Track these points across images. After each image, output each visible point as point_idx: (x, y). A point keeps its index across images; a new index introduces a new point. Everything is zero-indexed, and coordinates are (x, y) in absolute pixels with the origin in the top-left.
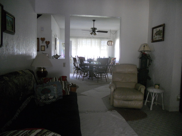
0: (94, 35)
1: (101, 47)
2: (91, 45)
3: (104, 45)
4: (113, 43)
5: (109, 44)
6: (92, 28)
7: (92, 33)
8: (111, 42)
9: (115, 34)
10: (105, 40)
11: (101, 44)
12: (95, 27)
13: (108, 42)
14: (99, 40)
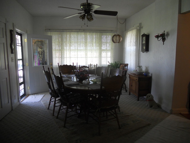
0: (88, 19)
1: (101, 46)
2: (86, 42)
3: (107, 43)
4: (121, 39)
5: (114, 40)
6: (83, 5)
7: (84, 15)
8: (118, 37)
9: (125, 23)
10: (108, 33)
11: (101, 41)
12: (89, 2)
13: (113, 37)
14: (98, 35)
